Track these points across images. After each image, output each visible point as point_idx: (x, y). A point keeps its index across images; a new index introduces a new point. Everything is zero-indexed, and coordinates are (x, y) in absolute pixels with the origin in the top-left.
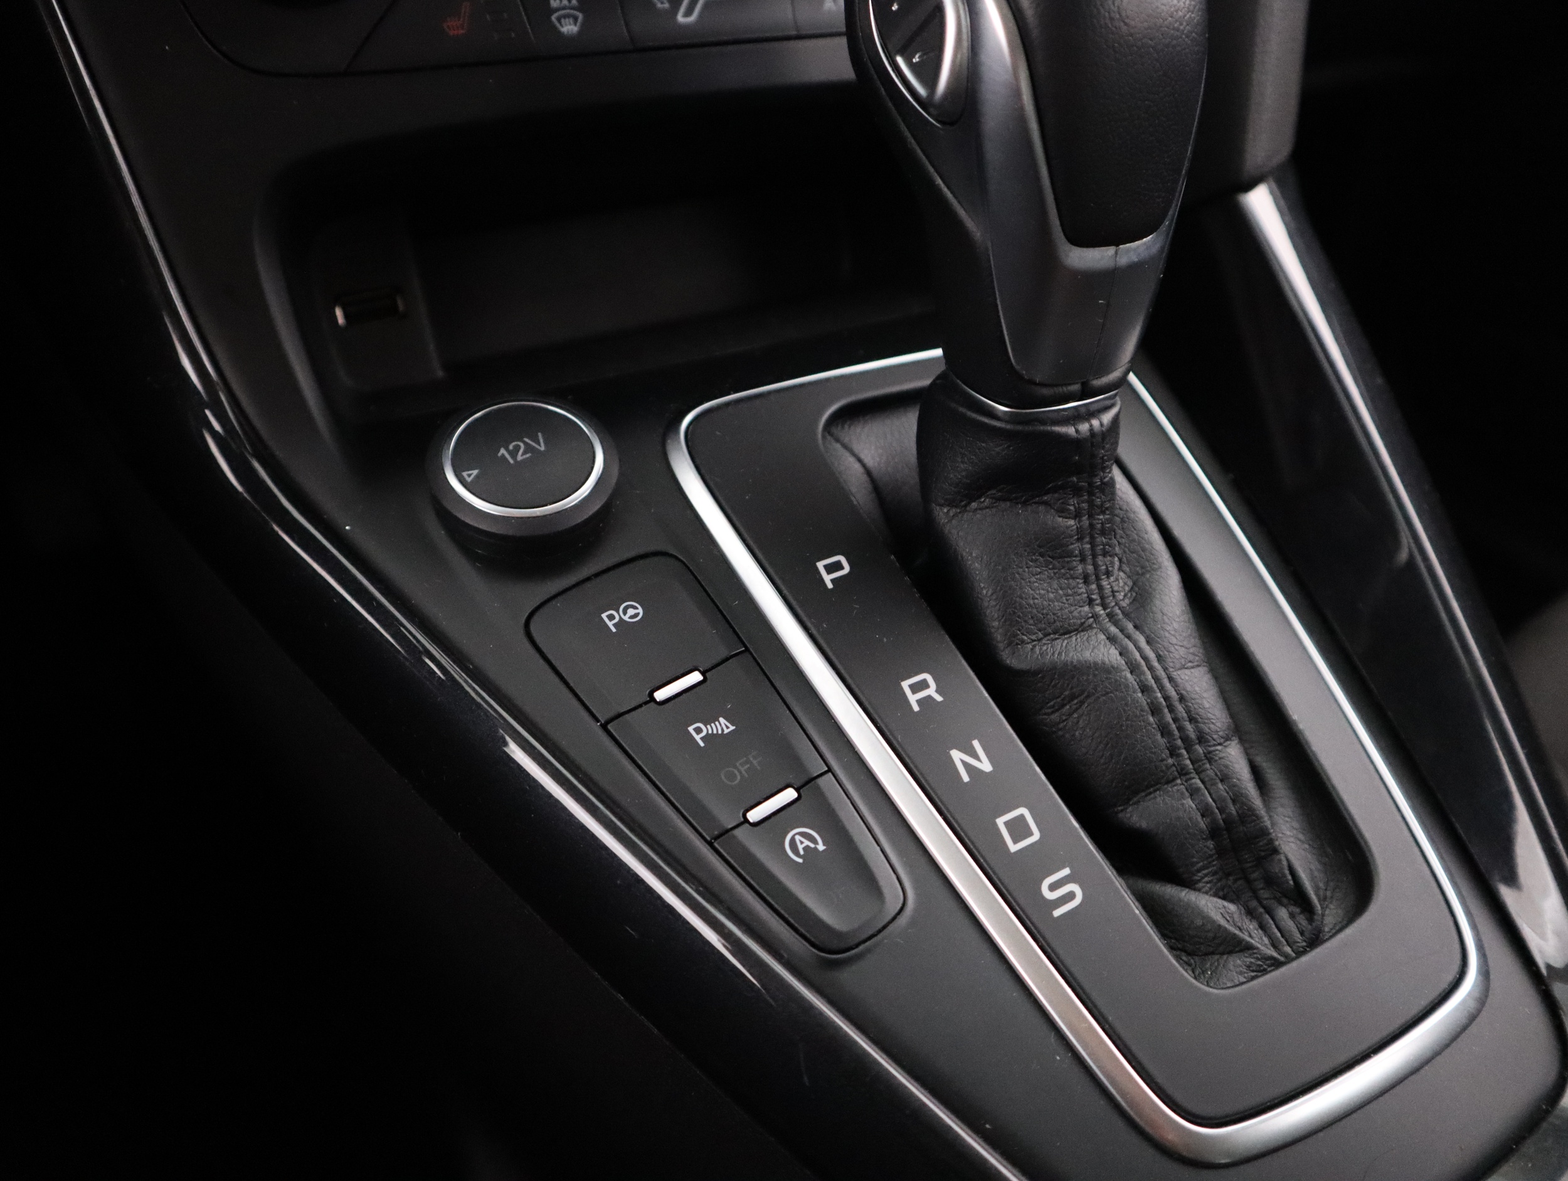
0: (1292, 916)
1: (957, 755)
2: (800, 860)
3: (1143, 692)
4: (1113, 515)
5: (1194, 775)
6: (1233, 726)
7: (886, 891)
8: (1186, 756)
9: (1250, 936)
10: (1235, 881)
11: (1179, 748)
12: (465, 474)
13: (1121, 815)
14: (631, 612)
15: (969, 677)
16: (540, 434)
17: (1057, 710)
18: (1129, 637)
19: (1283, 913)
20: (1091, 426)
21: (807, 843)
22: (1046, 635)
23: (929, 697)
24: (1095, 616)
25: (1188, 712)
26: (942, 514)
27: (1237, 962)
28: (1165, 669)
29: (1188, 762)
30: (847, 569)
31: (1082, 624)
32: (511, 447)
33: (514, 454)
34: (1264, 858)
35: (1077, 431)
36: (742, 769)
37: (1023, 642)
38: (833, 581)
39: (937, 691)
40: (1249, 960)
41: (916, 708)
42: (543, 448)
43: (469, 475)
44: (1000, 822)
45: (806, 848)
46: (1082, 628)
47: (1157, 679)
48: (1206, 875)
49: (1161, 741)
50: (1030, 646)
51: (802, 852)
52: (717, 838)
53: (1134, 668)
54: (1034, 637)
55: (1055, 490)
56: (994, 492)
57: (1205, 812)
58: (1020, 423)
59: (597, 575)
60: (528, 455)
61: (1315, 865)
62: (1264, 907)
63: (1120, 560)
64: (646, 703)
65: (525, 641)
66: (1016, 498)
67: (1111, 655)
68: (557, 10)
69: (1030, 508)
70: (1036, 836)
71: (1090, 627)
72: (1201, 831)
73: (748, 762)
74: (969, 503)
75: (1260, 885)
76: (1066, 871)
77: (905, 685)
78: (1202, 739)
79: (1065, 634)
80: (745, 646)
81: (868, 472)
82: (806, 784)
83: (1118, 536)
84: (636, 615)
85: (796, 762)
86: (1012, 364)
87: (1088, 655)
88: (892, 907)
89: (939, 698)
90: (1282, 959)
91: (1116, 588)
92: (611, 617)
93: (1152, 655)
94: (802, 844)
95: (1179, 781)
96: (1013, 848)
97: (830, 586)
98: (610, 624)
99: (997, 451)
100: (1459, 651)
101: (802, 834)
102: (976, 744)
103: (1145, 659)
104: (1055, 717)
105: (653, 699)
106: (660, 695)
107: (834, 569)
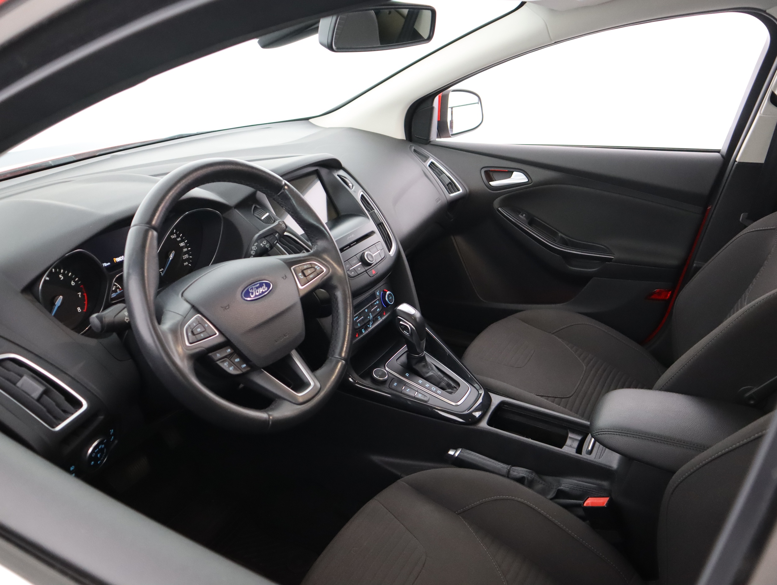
1: (426, 385)
3: (436, 376)
5: (443, 380)
6: (443, 376)
10: (451, 388)
12: (377, 376)
13: (440, 386)
16: (379, 371)
19: (454, 389)
24: (429, 371)
25: (440, 376)
26: (414, 367)
28: (437, 373)
34: (451, 385)
40: (454, 392)
44: (432, 389)
48: (448, 388)
49: (439, 379)
53: (434, 374)
54: (426, 374)
55: (422, 361)
56: (418, 363)
57: (445, 384)
61: (456, 385)
63: (429, 366)
68: (363, 331)
70: (435, 389)
77: (419, 381)
78: (442, 378)
80: (405, 383)
81: (404, 363)
82: (417, 391)
83: (428, 363)
84: (396, 384)
87: (431, 374)
89: (422, 381)
104: (431, 380)
105: (402, 390)
107: (407, 375)
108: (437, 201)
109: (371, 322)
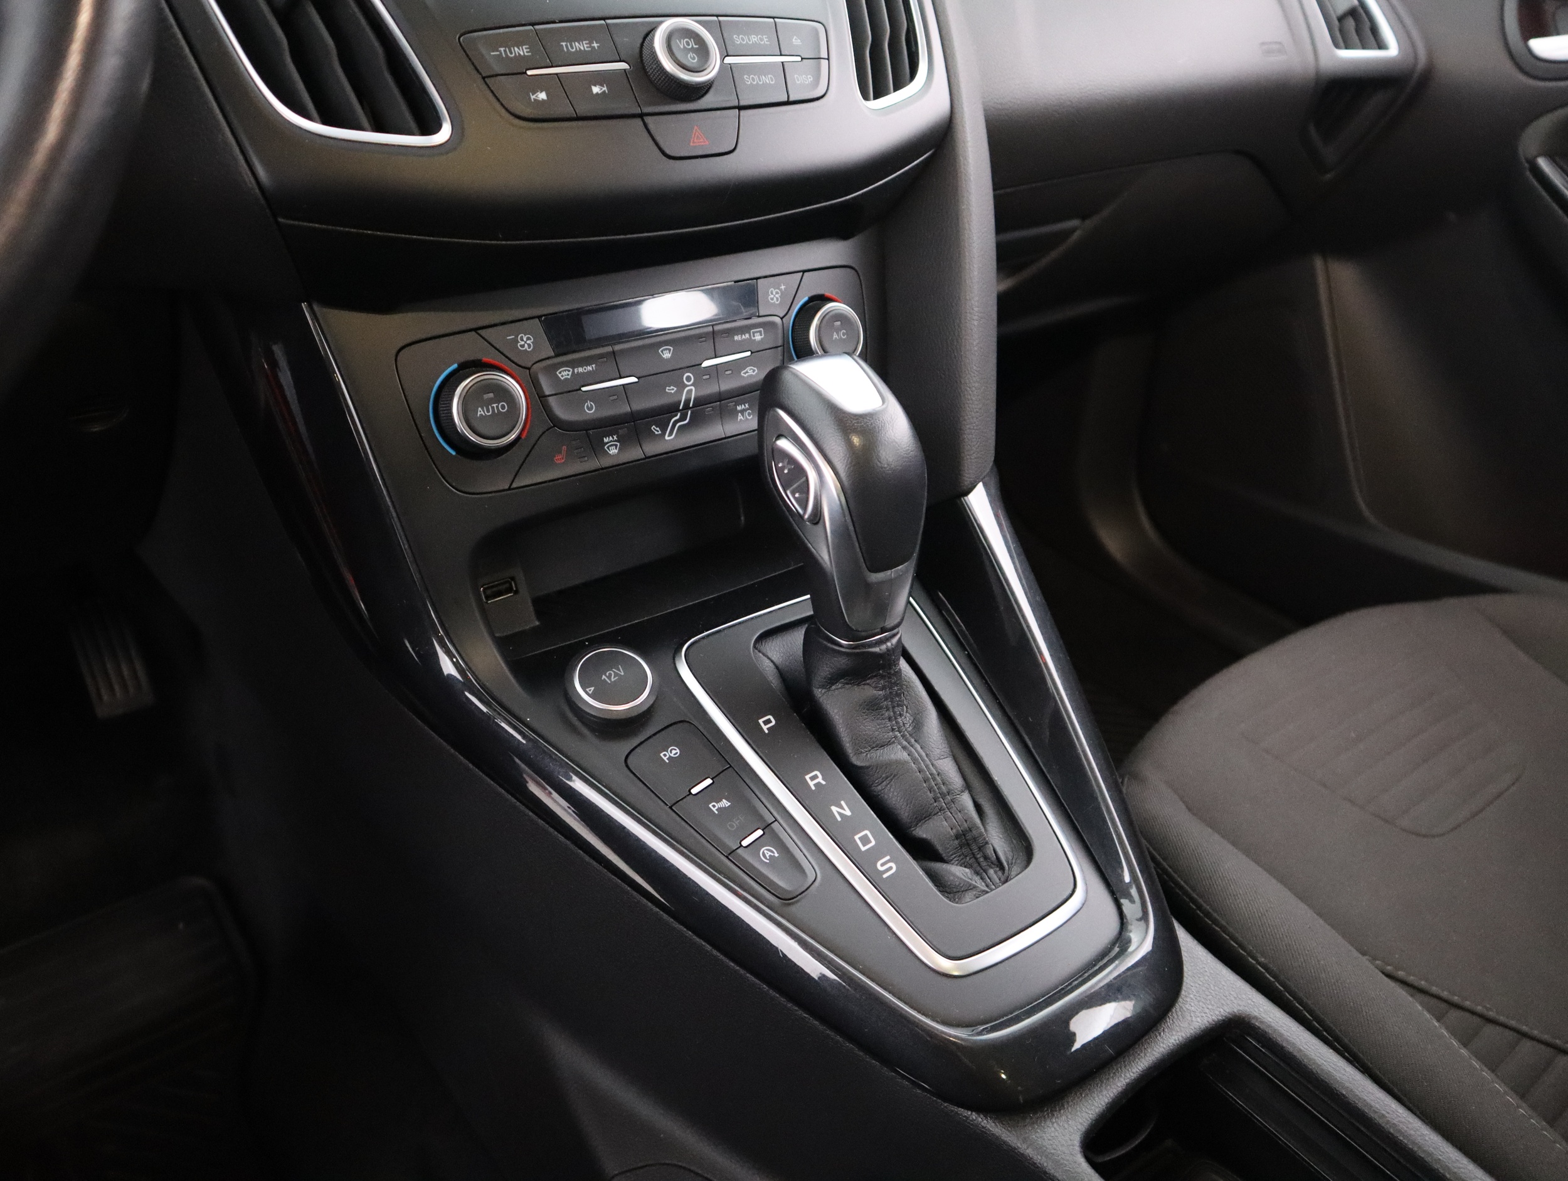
0: (996, 872)
1: (834, 809)
2: (768, 861)
3: (920, 772)
4: (901, 686)
5: (947, 810)
6: (965, 785)
7: (807, 871)
8: (943, 801)
9: (976, 882)
10: (970, 859)
11: (939, 798)
12: (588, 690)
13: (914, 832)
14: (674, 752)
15: (838, 772)
16: (620, 666)
17: (880, 784)
18: (912, 746)
19: (991, 871)
20: (887, 646)
21: (770, 853)
22: (873, 748)
23: (819, 783)
24: (896, 737)
25: (942, 780)
26: (818, 692)
27: (969, 895)
28: (930, 760)
29: (944, 804)
30: (774, 722)
31: (889, 741)
32: (607, 674)
33: (609, 677)
34: (982, 846)
35: (880, 649)
36: (737, 823)
37: (862, 752)
38: (768, 729)
39: (823, 779)
40: (974, 893)
41: (813, 788)
42: (622, 674)
43: (590, 690)
44: (857, 837)
45: (770, 856)
46: (889, 743)
47: (927, 766)
48: (955, 857)
49: (930, 796)
50: (865, 754)
51: (768, 858)
52: (729, 854)
53: (915, 761)
54: (866, 750)
55: (871, 678)
56: (843, 680)
57: (953, 827)
58: (853, 648)
59: (655, 734)
60: (617, 678)
61: (1007, 849)
62: (982, 869)
63: (907, 707)
64: (688, 795)
65: (626, 768)
66: (853, 683)
67: (904, 756)
68: (608, 443)
69: (860, 687)
70: (873, 843)
71: (894, 742)
72: (952, 836)
73: (738, 819)
74: (831, 687)
75: (982, 859)
76: (888, 858)
77: (807, 777)
78: (950, 792)
79: (881, 747)
80: (729, 764)
81: (777, 667)
82: (766, 827)
83: (905, 695)
84: (677, 753)
85: (761, 818)
86: (846, 621)
87: (893, 757)
88: (811, 878)
89: (824, 783)
90: (989, 890)
91: (905, 722)
92: (665, 755)
93: (924, 754)
94: (768, 854)
95: (940, 814)
96: (863, 849)
97: (767, 731)
98: (665, 759)
99: (842, 662)
100: (1074, 737)
101: (767, 850)
102: (843, 803)
103: (920, 756)
104: (879, 788)
105: (691, 793)
106: (694, 791)
107: (768, 723)
108: (1269, 52)
109: (683, 418)
